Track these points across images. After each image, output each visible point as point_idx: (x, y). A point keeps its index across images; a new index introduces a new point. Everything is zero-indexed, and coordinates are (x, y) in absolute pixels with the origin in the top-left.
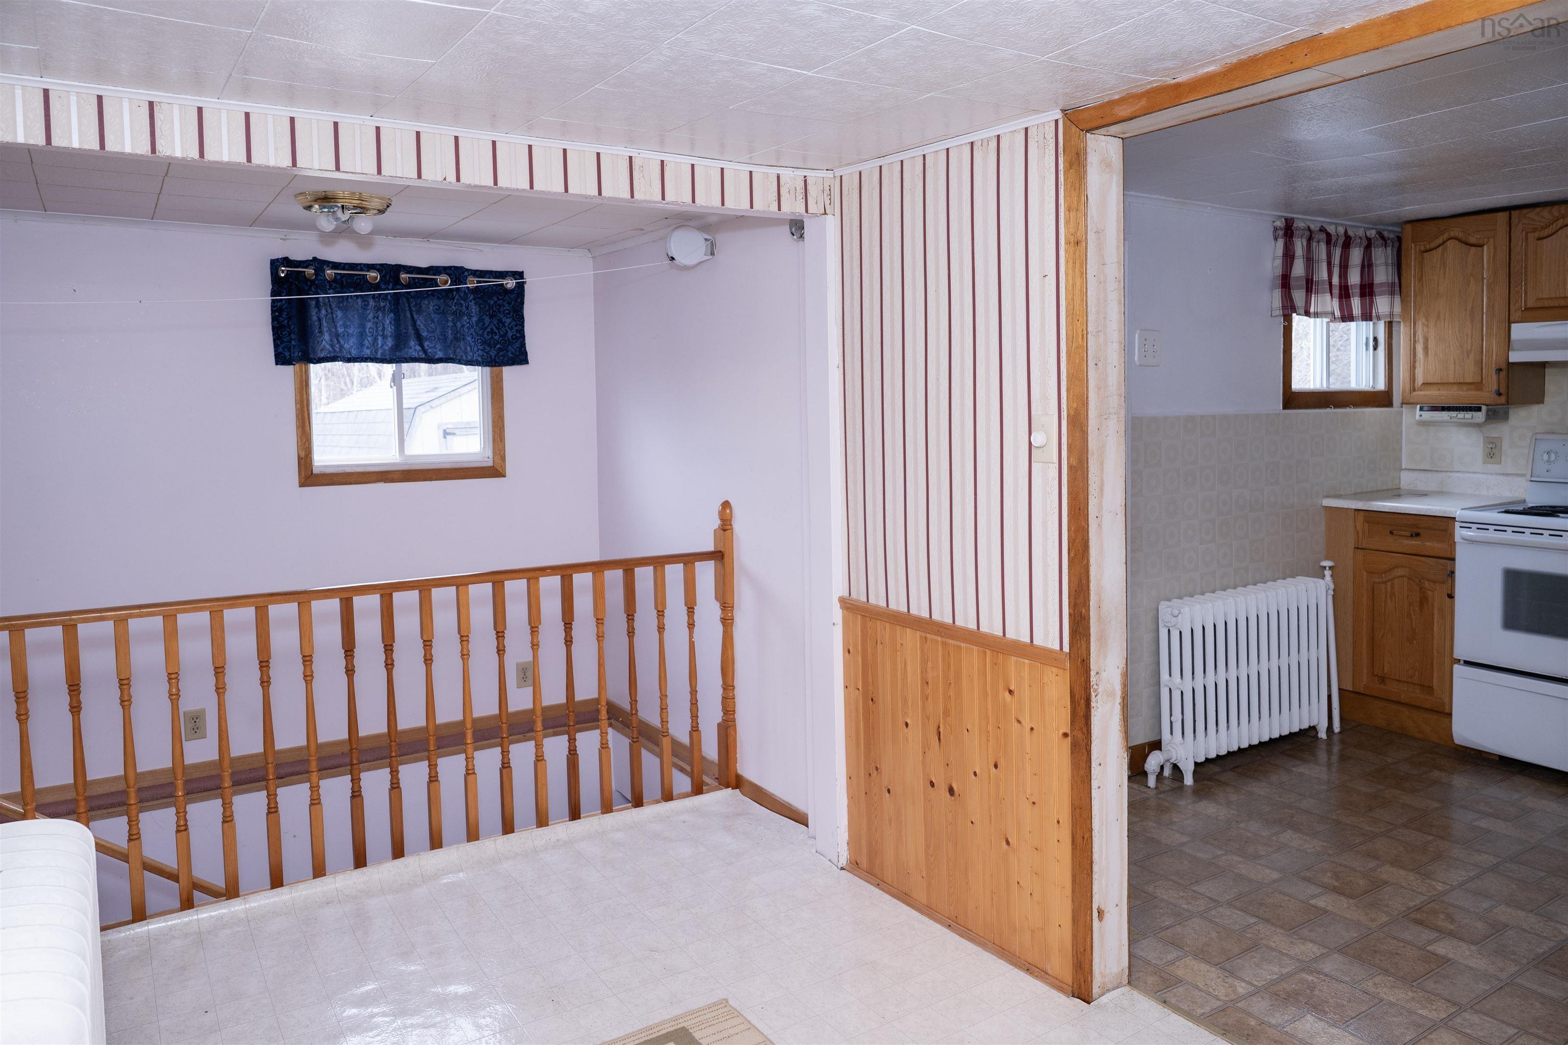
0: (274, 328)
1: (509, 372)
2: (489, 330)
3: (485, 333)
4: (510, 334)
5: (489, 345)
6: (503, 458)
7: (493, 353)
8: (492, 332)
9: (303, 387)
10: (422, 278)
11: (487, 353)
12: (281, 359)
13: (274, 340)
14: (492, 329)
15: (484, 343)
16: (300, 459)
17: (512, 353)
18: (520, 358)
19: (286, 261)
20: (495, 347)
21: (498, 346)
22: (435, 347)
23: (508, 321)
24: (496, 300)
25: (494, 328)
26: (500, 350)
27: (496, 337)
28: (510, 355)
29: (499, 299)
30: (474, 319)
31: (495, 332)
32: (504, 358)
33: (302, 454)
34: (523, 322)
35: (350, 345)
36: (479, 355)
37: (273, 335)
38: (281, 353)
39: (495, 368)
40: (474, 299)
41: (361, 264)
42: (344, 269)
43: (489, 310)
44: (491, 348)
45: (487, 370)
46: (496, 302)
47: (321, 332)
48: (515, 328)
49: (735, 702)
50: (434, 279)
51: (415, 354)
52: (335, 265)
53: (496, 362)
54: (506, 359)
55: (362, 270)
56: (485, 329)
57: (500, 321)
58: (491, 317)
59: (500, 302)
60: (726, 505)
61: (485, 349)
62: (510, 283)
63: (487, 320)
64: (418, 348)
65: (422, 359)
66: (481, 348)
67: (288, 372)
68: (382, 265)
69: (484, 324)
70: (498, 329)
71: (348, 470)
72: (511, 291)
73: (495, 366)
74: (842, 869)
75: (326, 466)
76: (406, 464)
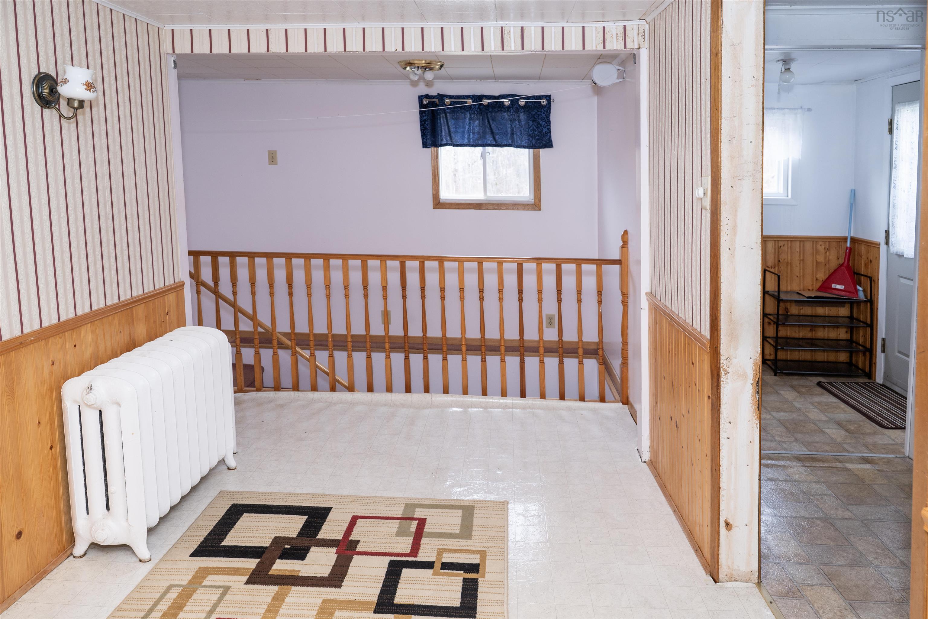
0: (421, 130)
1: (544, 152)
2: (531, 128)
3: (530, 131)
4: (544, 131)
5: (532, 137)
6: (540, 200)
7: (534, 141)
8: (533, 130)
9: (436, 158)
10: (495, 102)
11: (531, 141)
12: (425, 145)
13: (422, 136)
14: (533, 128)
15: (529, 135)
16: (433, 195)
17: (545, 142)
18: (549, 144)
19: (427, 96)
20: (535, 138)
21: (537, 138)
22: (502, 138)
23: (544, 123)
24: (536, 111)
25: (535, 127)
26: (538, 139)
27: (536, 133)
28: (544, 142)
29: (538, 111)
30: (523, 123)
31: (535, 130)
32: (540, 144)
33: (435, 193)
34: (550, 124)
35: (457, 138)
36: (525, 142)
37: (421, 133)
38: (425, 142)
39: (535, 150)
40: (523, 112)
41: (463, 96)
42: (455, 99)
43: (532, 118)
44: (533, 138)
45: (531, 150)
46: (536, 113)
47: (441, 131)
48: (547, 127)
49: (628, 353)
50: (502, 102)
51: (489, 142)
52: (451, 97)
53: (535, 146)
54: (542, 144)
55: (464, 99)
56: (530, 128)
57: (539, 123)
58: (533, 121)
59: (539, 113)
60: (626, 232)
61: (529, 139)
62: (544, 102)
63: (531, 123)
64: (491, 139)
65: (493, 144)
66: (527, 138)
67: (429, 151)
68: (472, 96)
69: (529, 125)
70: (537, 128)
71: (457, 202)
72: (545, 106)
73: (535, 149)
74: (645, 462)
75: (446, 199)
76: (486, 200)
